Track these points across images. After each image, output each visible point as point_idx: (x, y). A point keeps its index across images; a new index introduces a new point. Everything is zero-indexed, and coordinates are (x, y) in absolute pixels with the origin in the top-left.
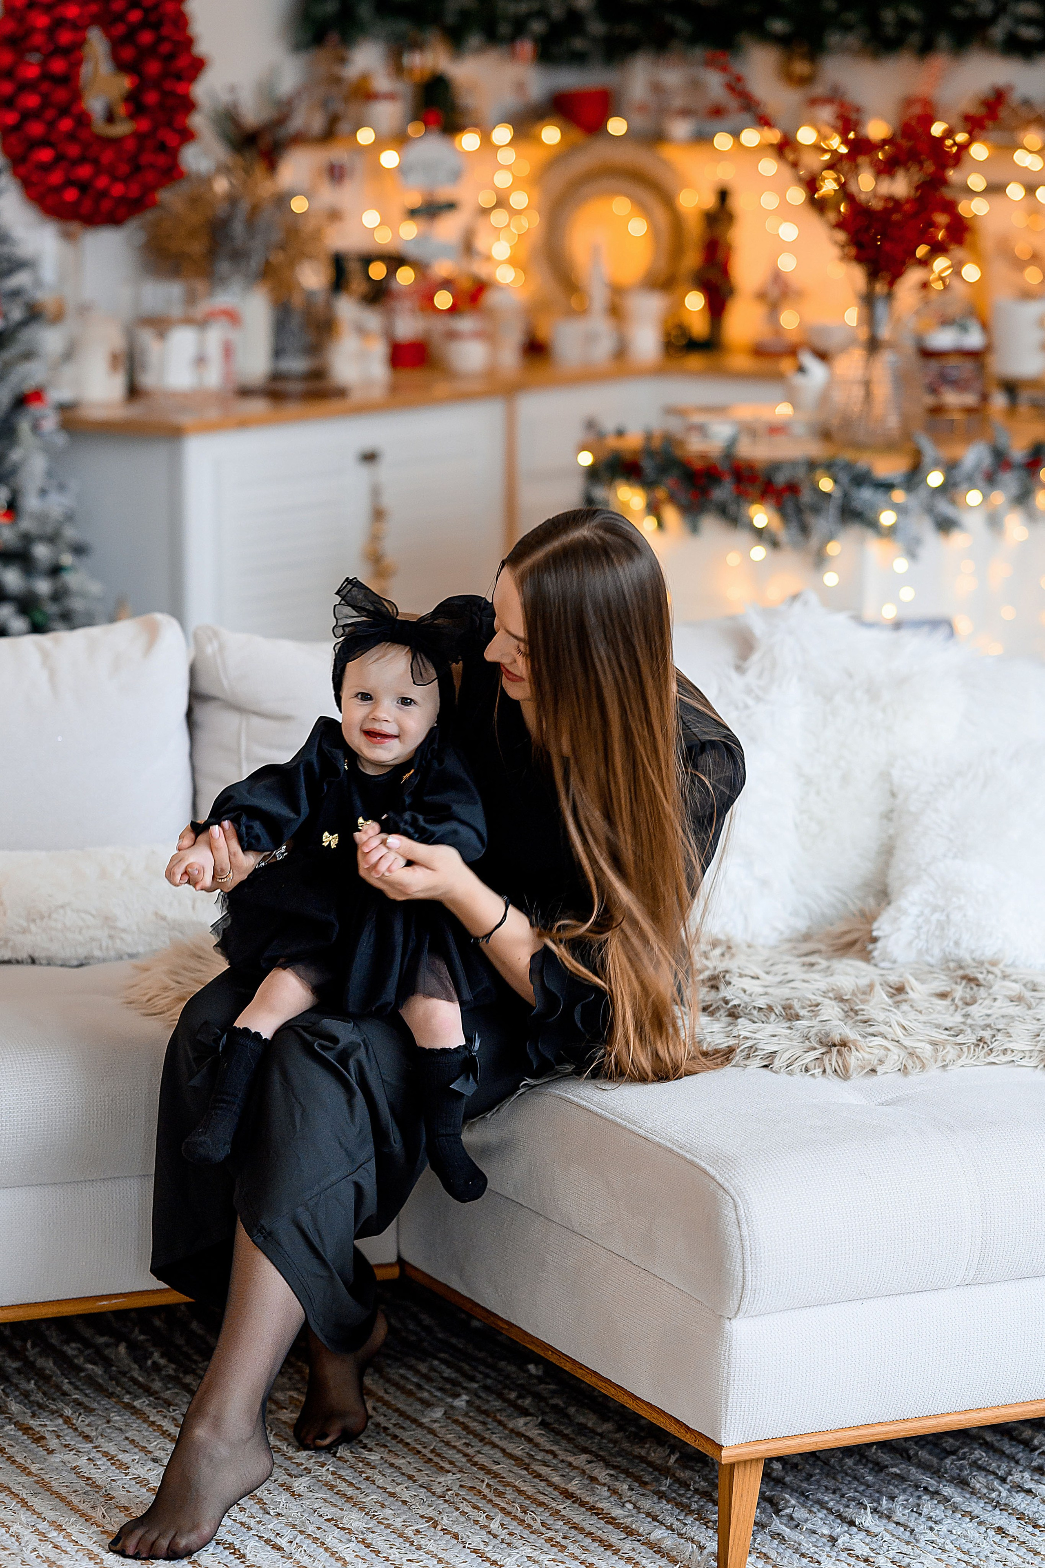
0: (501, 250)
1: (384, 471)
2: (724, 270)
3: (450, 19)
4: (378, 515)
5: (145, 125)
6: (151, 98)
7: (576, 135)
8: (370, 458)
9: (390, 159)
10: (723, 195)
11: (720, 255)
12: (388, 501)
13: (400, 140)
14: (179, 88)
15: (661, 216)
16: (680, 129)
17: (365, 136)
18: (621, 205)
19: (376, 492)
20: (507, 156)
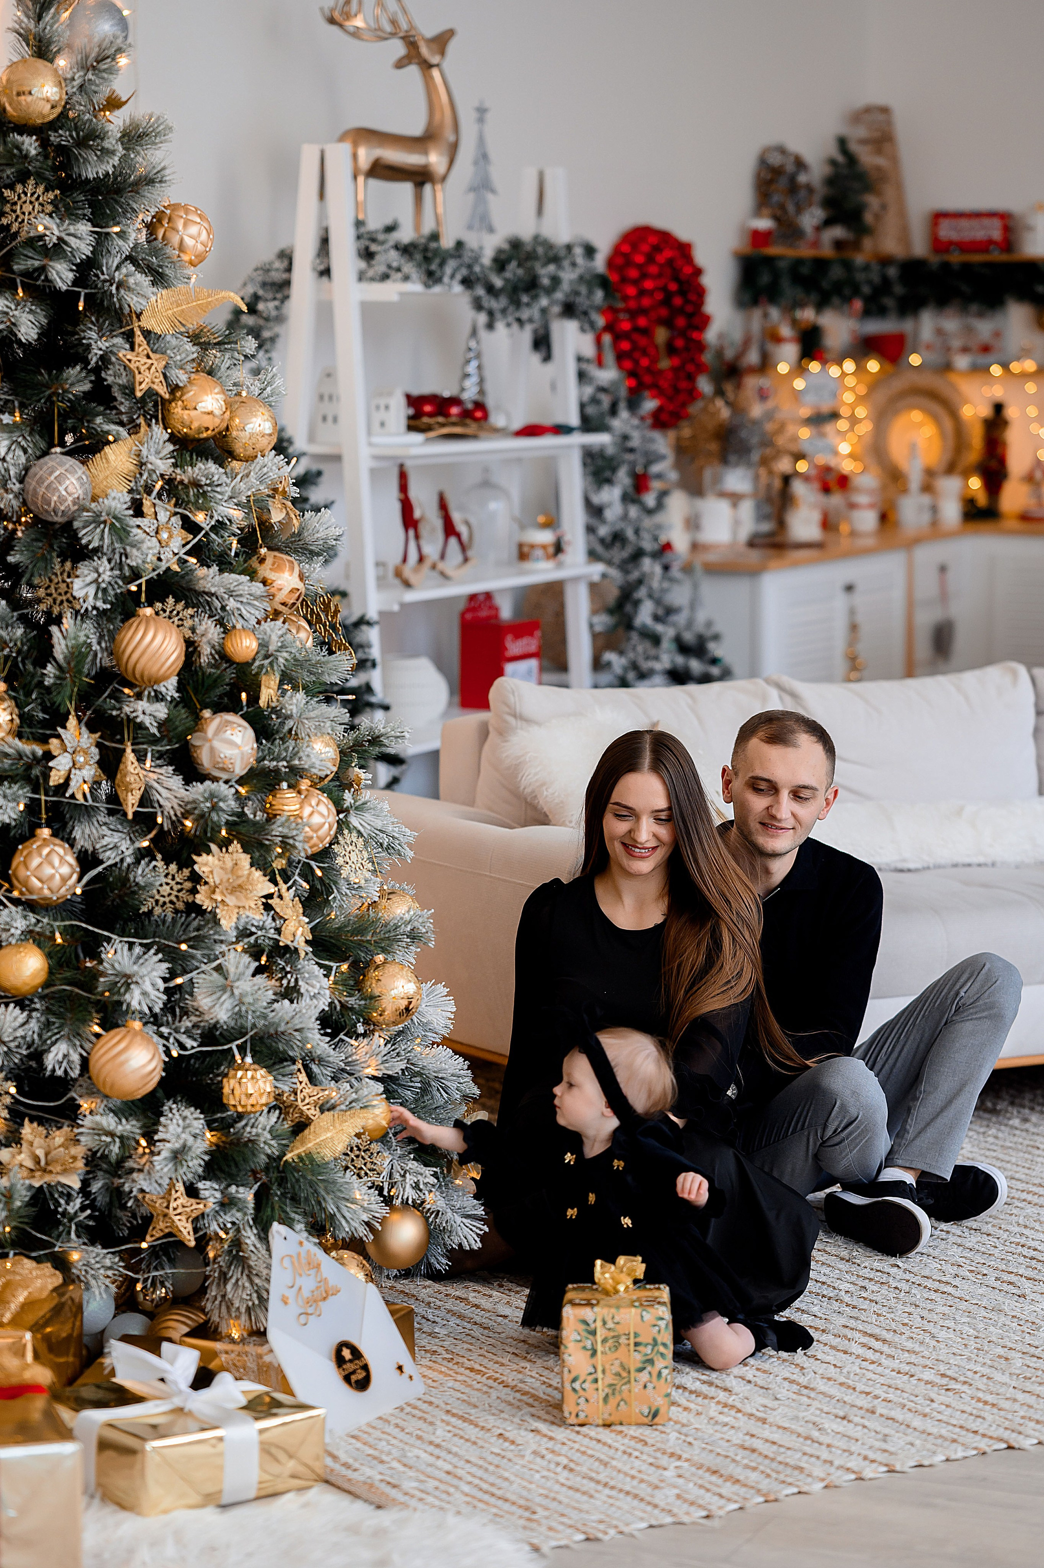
0: (844, 448)
1: (858, 599)
2: (1002, 461)
3: (825, 285)
4: (854, 628)
5: (677, 361)
6: (679, 343)
7: (889, 367)
8: (849, 588)
9: (799, 384)
10: (998, 408)
11: (999, 451)
12: (860, 619)
13: (800, 369)
14: (695, 335)
15: (948, 424)
16: (962, 362)
17: (783, 368)
18: (916, 416)
19: (852, 612)
20: (850, 381)
